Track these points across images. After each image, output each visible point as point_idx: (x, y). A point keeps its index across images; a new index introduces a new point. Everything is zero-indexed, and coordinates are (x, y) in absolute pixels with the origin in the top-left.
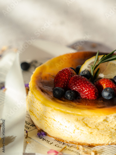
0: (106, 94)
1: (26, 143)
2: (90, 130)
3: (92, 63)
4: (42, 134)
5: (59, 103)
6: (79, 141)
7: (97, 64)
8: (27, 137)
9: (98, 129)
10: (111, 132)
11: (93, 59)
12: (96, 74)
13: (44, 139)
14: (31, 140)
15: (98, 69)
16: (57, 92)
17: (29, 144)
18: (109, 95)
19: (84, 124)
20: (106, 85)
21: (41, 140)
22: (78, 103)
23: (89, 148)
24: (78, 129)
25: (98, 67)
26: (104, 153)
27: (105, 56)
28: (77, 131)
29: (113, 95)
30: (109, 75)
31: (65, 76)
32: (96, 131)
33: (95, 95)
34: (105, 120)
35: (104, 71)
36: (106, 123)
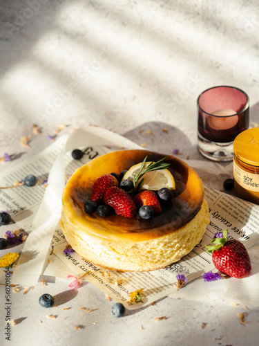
0: (142, 213)
1: (48, 262)
2: (117, 256)
3: (138, 170)
4: (69, 251)
5: (87, 220)
6: (107, 265)
7: (142, 173)
8: (52, 253)
9: (127, 256)
10: (141, 259)
11: (139, 166)
12: (140, 184)
13: (70, 257)
14: (56, 258)
15: (143, 179)
16: (87, 207)
17: (51, 262)
18: (146, 216)
19: (111, 249)
20: (147, 201)
21: (68, 257)
22: (110, 222)
23: (117, 273)
24: (105, 252)
25: (143, 177)
26: (130, 282)
27: (154, 163)
28: (103, 254)
29: (150, 215)
30: (154, 187)
31: (102, 186)
32: (124, 257)
33: (131, 213)
34: (134, 247)
35: (149, 181)
36: (136, 249)
